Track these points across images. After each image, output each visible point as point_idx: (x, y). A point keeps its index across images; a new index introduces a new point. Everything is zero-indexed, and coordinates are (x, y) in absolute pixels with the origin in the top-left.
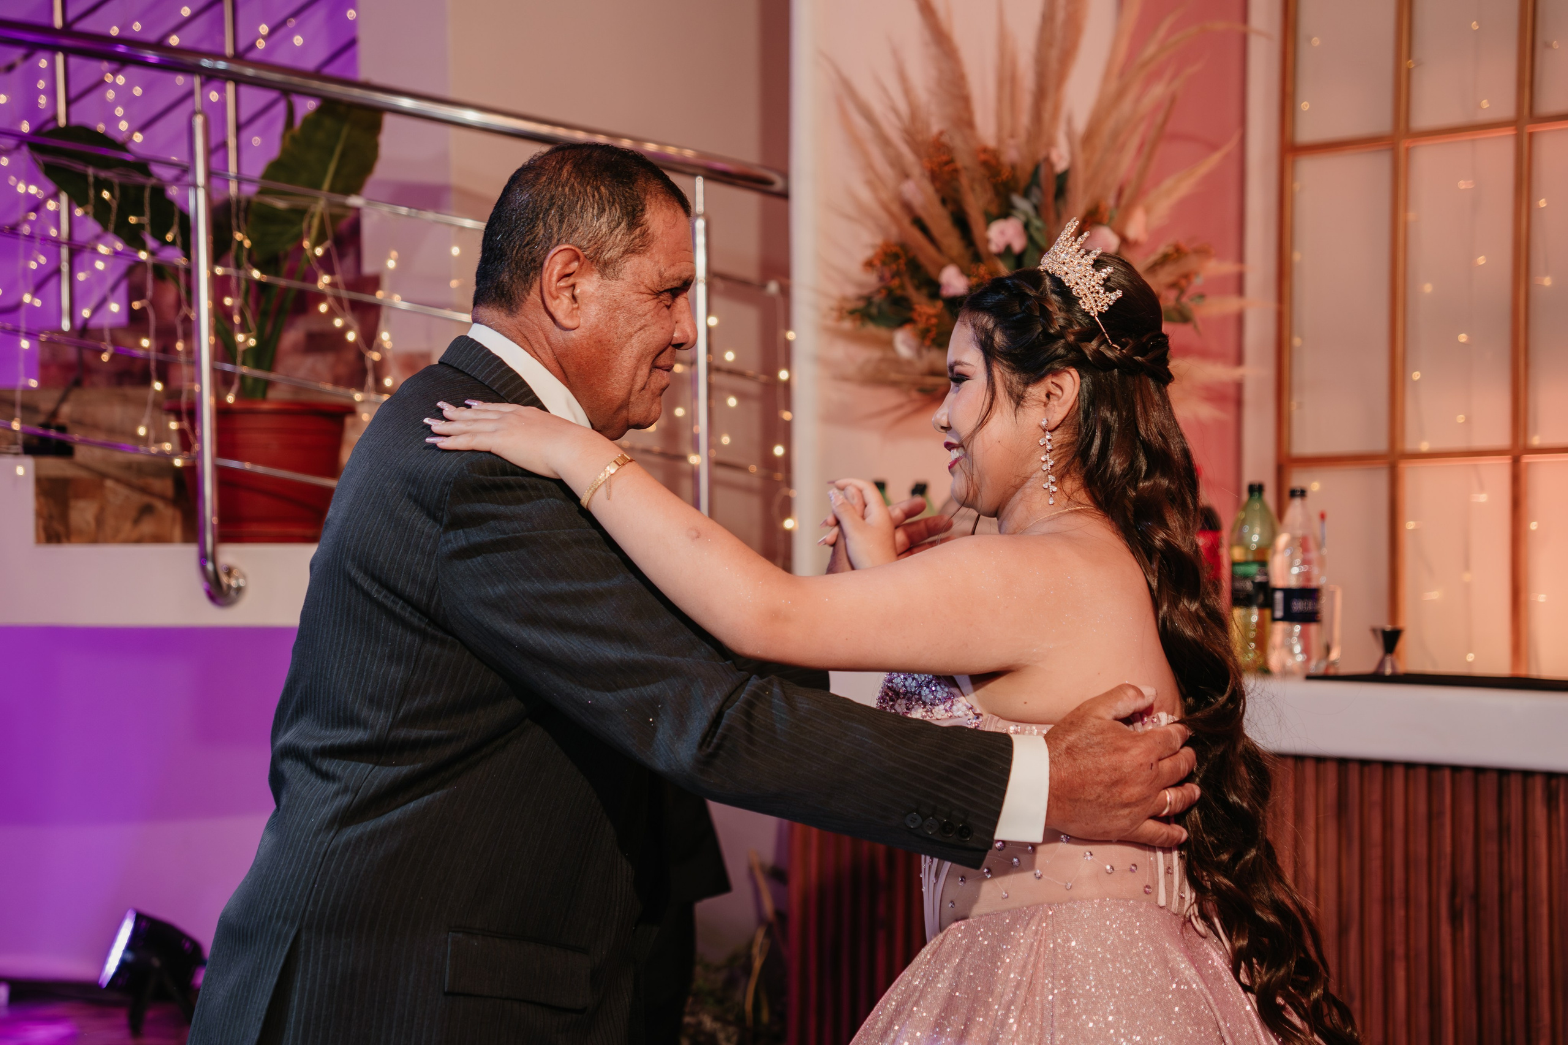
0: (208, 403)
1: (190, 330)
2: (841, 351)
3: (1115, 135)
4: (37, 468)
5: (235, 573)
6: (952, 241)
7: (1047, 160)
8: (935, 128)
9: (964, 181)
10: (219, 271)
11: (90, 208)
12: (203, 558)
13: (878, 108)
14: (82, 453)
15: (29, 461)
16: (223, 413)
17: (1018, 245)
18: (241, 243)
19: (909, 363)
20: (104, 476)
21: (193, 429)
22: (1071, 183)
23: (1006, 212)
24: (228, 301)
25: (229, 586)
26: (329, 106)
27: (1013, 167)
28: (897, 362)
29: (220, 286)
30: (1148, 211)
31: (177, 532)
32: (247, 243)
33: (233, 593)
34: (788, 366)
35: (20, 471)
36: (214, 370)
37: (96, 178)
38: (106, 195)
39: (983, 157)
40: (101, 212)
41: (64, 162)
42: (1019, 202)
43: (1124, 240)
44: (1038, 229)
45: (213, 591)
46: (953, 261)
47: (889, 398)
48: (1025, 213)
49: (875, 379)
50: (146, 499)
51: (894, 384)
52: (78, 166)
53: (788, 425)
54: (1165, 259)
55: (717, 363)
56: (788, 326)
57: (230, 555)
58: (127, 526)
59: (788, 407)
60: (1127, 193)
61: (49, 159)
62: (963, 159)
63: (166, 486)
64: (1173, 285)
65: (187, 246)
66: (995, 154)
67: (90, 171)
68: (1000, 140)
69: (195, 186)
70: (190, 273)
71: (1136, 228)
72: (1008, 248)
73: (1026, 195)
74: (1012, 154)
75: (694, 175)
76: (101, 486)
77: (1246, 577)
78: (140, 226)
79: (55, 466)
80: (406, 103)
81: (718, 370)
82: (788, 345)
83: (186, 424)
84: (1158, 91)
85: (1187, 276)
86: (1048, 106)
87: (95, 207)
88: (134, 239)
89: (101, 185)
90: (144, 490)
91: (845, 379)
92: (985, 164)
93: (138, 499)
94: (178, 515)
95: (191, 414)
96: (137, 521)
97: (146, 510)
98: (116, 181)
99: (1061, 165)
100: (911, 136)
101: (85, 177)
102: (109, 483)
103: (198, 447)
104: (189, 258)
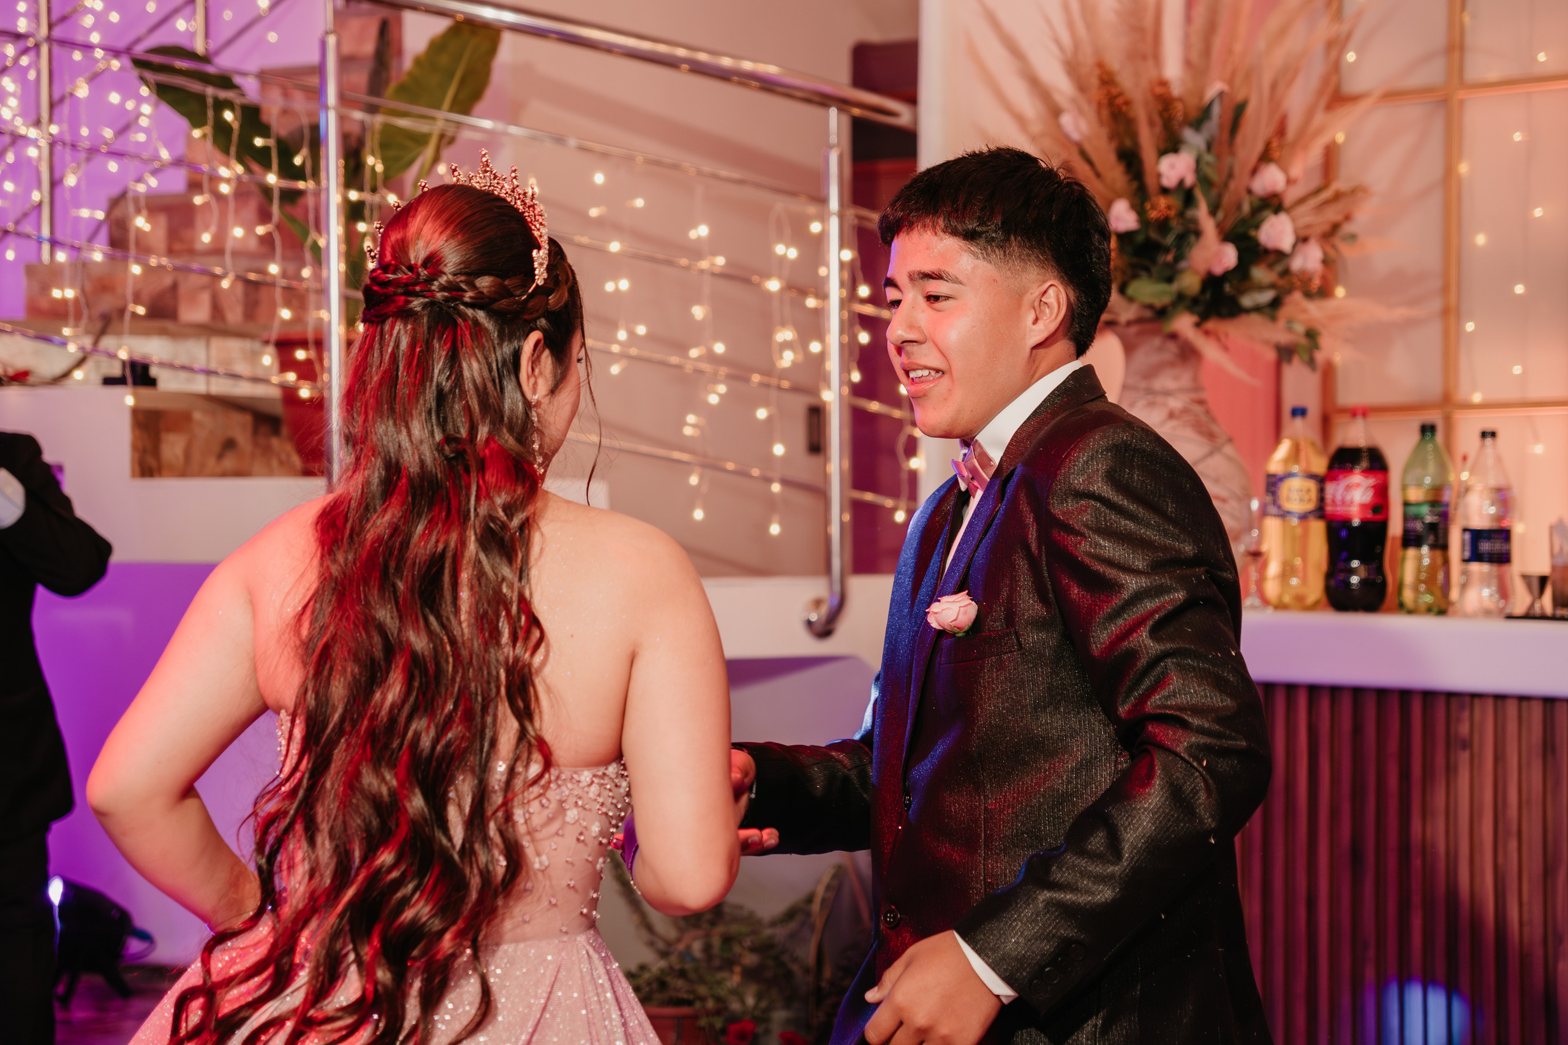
0: (338, 330)
1: (319, 257)
6: (1116, 174)
9: (1141, 114)
10: (354, 195)
11: (208, 129)
14: (164, 385)
17: (1190, 180)
18: (374, 168)
22: (1246, 114)
23: (1172, 145)
24: (362, 227)
26: (458, 26)
27: (1180, 100)
29: (354, 212)
31: (257, 468)
32: (380, 168)
37: (216, 98)
38: (228, 116)
39: (1152, 91)
40: (219, 134)
41: (177, 81)
42: (1188, 134)
43: (1289, 179)
44: (1208, 164)
46: (1118, 195)
48: (1197, 149)
50: (229, 434)
52: (196, 86)
58: (214, 460)
61: (159, 77)
62: (1134, 92)
63: (247, 420)
65: (315, 172)
67: (209, 91)
69: (327, 109)
70: (320, 199)
71: (1300, 168)
72: (1181, 182)
73: (1196, 128)
74: (1177, 89)
75: (828, 106)
76: (188, 419)
77: (1417, 517)
78: (265, 149)
79: (144, 398)
87: (213, 129)
88: (255, 162)
89: (221, 105)
92: (1154, 96)
93: (221, 433)
94: (256, 451)
96: (220, 457)
97: (229, 444)
98: (241, 100)
100: (1072, 68)
101: (203, 96)
102: (195, 416)
103: (325, 377)
104: (317, 180)
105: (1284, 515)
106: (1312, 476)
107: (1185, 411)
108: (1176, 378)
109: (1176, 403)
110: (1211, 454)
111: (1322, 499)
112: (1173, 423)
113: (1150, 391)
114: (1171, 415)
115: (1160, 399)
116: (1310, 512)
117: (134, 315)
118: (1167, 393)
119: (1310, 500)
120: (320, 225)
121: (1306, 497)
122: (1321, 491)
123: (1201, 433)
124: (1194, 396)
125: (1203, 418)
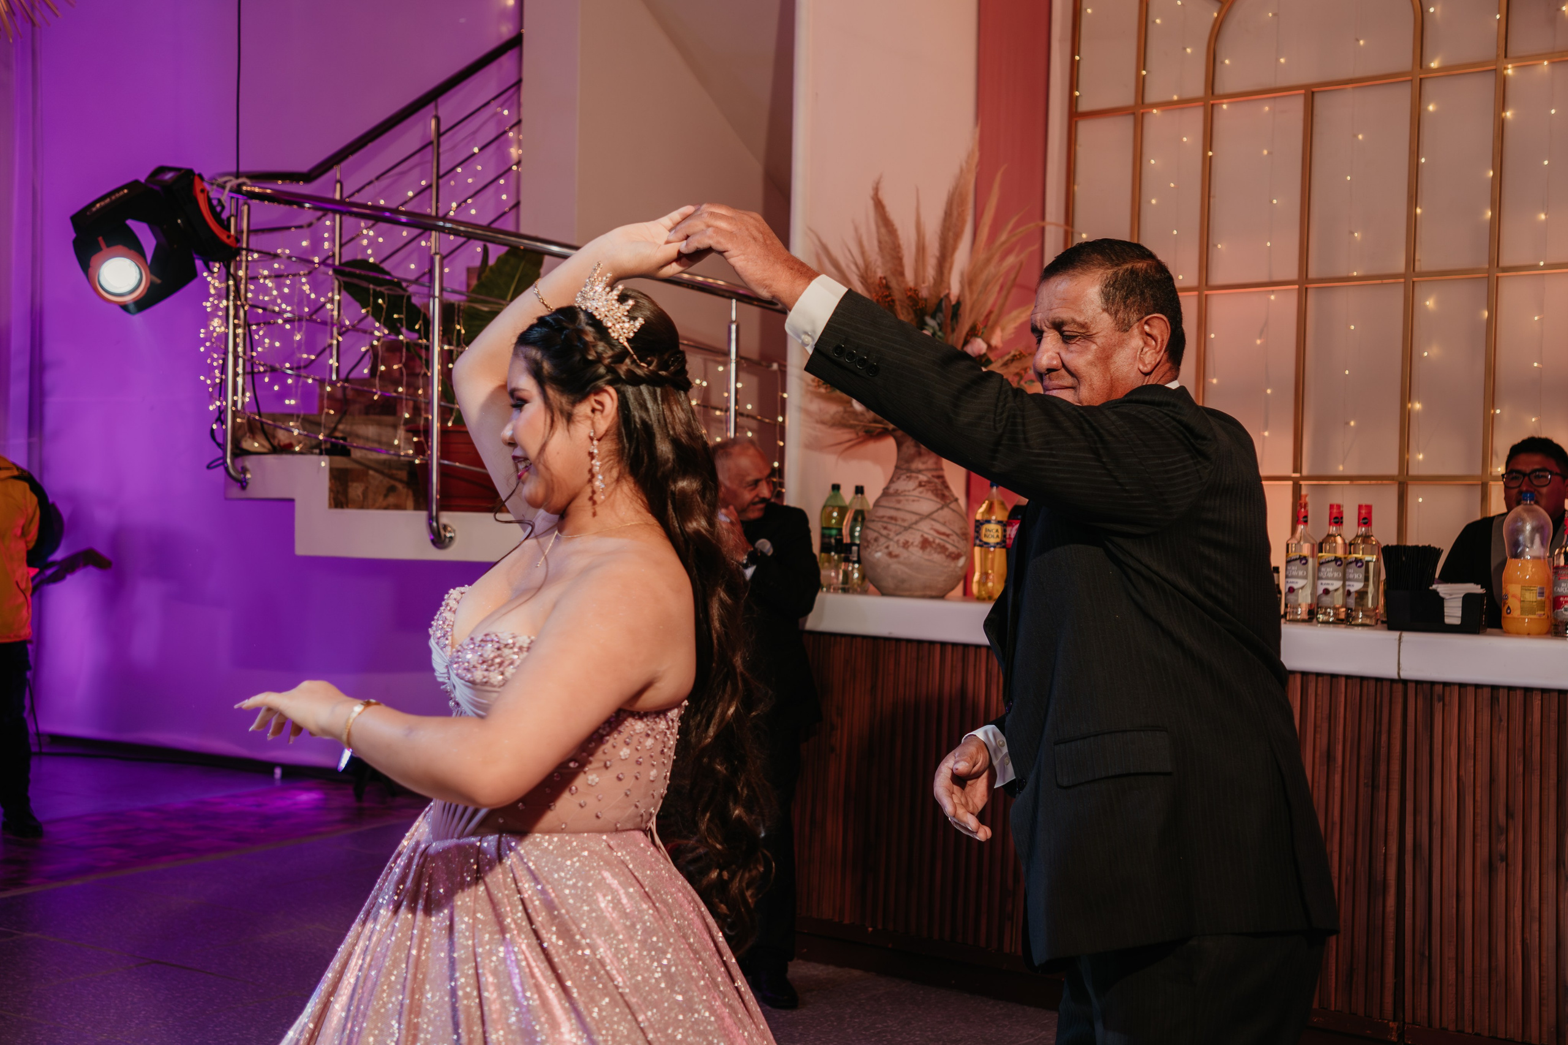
0: (436, 426)
2: (815, 406)
3: (986, 284)
4: (331, 462)
5: (449, 529)
7: (947, 296)
8: (880, 273)
9: (898, 307)
10: (446, 347)
11: (369, 309)
12: (430, 518)
13: (843, 263)
14: (357, 454)
15: (327, 458)
16: (444, 431)
18: (459, 331)
19: (862, 414)
20: (369, 468)
21: (427, 442)
22: (962, 309)
25: (445, 536)
26: (514, 251)
27: (926, 300)
28: (855, 413)
30: (1003, 330)
31: (410, 503)
32: (463, 331)
33: (447, 540)
34: (783, 415)
35: (323, 464)
36: (440, 406)
37: (374, 291)
38: (380, 301)
39: (909, 294)
40: (377, 312)
41: (356, 281)
42: (929, 320)
43: (989, 346)
45: (436, 540)
47: (845, 435)
48: (933, 328)
49: (839, 423)
50: (392, 482)
51: (851, 427)
52: (364, 284)
53: (783, 449)
54: (1014, 359)
55: (741, 411)
56: (784, 391)
57: (446, 518)
58: (381, 499)
59: (783, 439)
60: (993, 317)
61: (346, 279)
62: (897, 295)
63: (403, 475)
64: (1017, 374)
65: (426, 333)
66: (915, 291)
67: (371, 286)
68: (916, 284)
69: (434, 297)
70: (428, 349)
71: (996, 340)
73: (933, 317)
74: (924, 293)
75: (731, 298)
76: (366, 474)
78: (399, 320)
79: (341, 462)
80: (555, 249)
81: (742, 415)
82: (784, 400)
83: (422, 439)
84: (1011, 260)
85: (1025, 369)
86: (947, 265)
87: (373, 308)
88: (394, 327)
89: (378, 295)
90: (392, 477)
91: (823, 423)
92: (909, 297)
93: (387, 482)
94: (411, 493)
95: (427, 432)
96: (386, 496)
97: (391, 489)
98: (386, 292)
99: (953, 299)
100: (864, 279)
101: (368, 290)
102: (371, 472)
103: (429, 452)
104: (428, 340)
105: (984, 545)
106: (999, 522)
107: (929, 482)
108: (924, 463)
109: (923, 478)
110: (942, 508)
111: (1004, 536)
112: (921, 489)
113: (909, 470)
114: (920, 485)
115: (914, 475)
116: (998, 543)
117: (328, 414)
118: (919, 471)
119: (998, 536)
120: (428, 364)
121: (995, 535)
122: (1005, 531)
123: (937, 495)
124: (935, 473)
125: (939, 487)
